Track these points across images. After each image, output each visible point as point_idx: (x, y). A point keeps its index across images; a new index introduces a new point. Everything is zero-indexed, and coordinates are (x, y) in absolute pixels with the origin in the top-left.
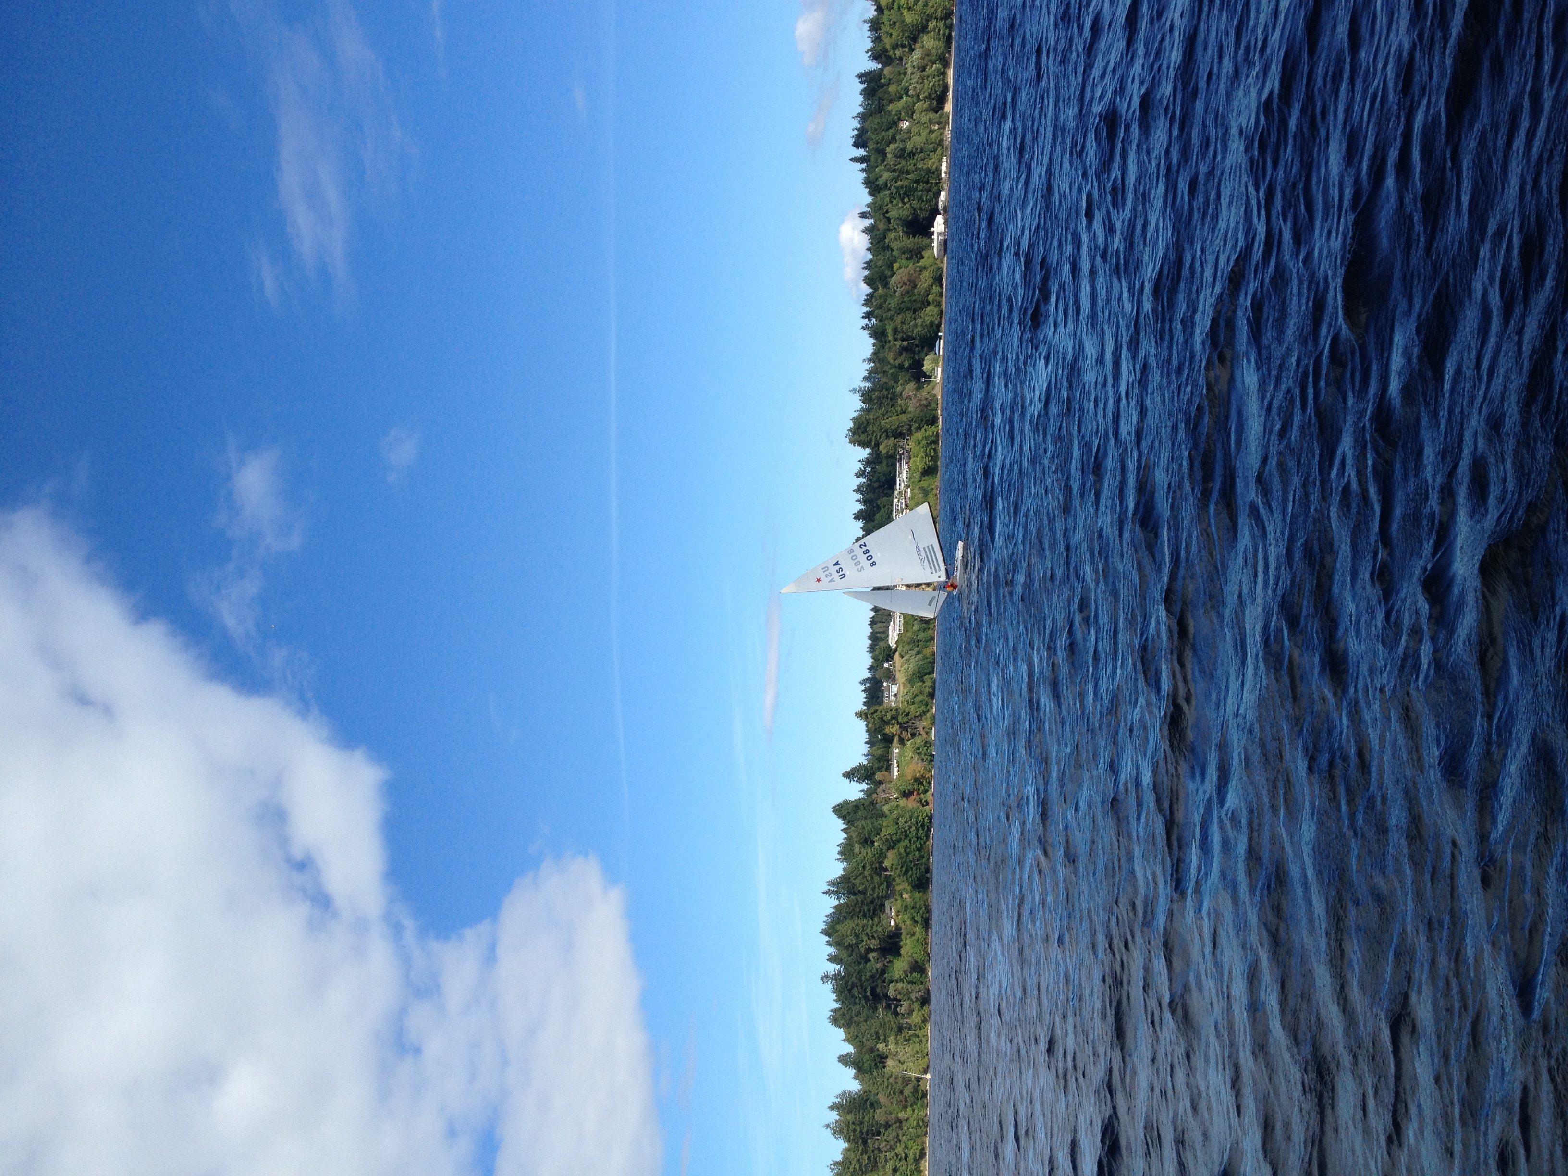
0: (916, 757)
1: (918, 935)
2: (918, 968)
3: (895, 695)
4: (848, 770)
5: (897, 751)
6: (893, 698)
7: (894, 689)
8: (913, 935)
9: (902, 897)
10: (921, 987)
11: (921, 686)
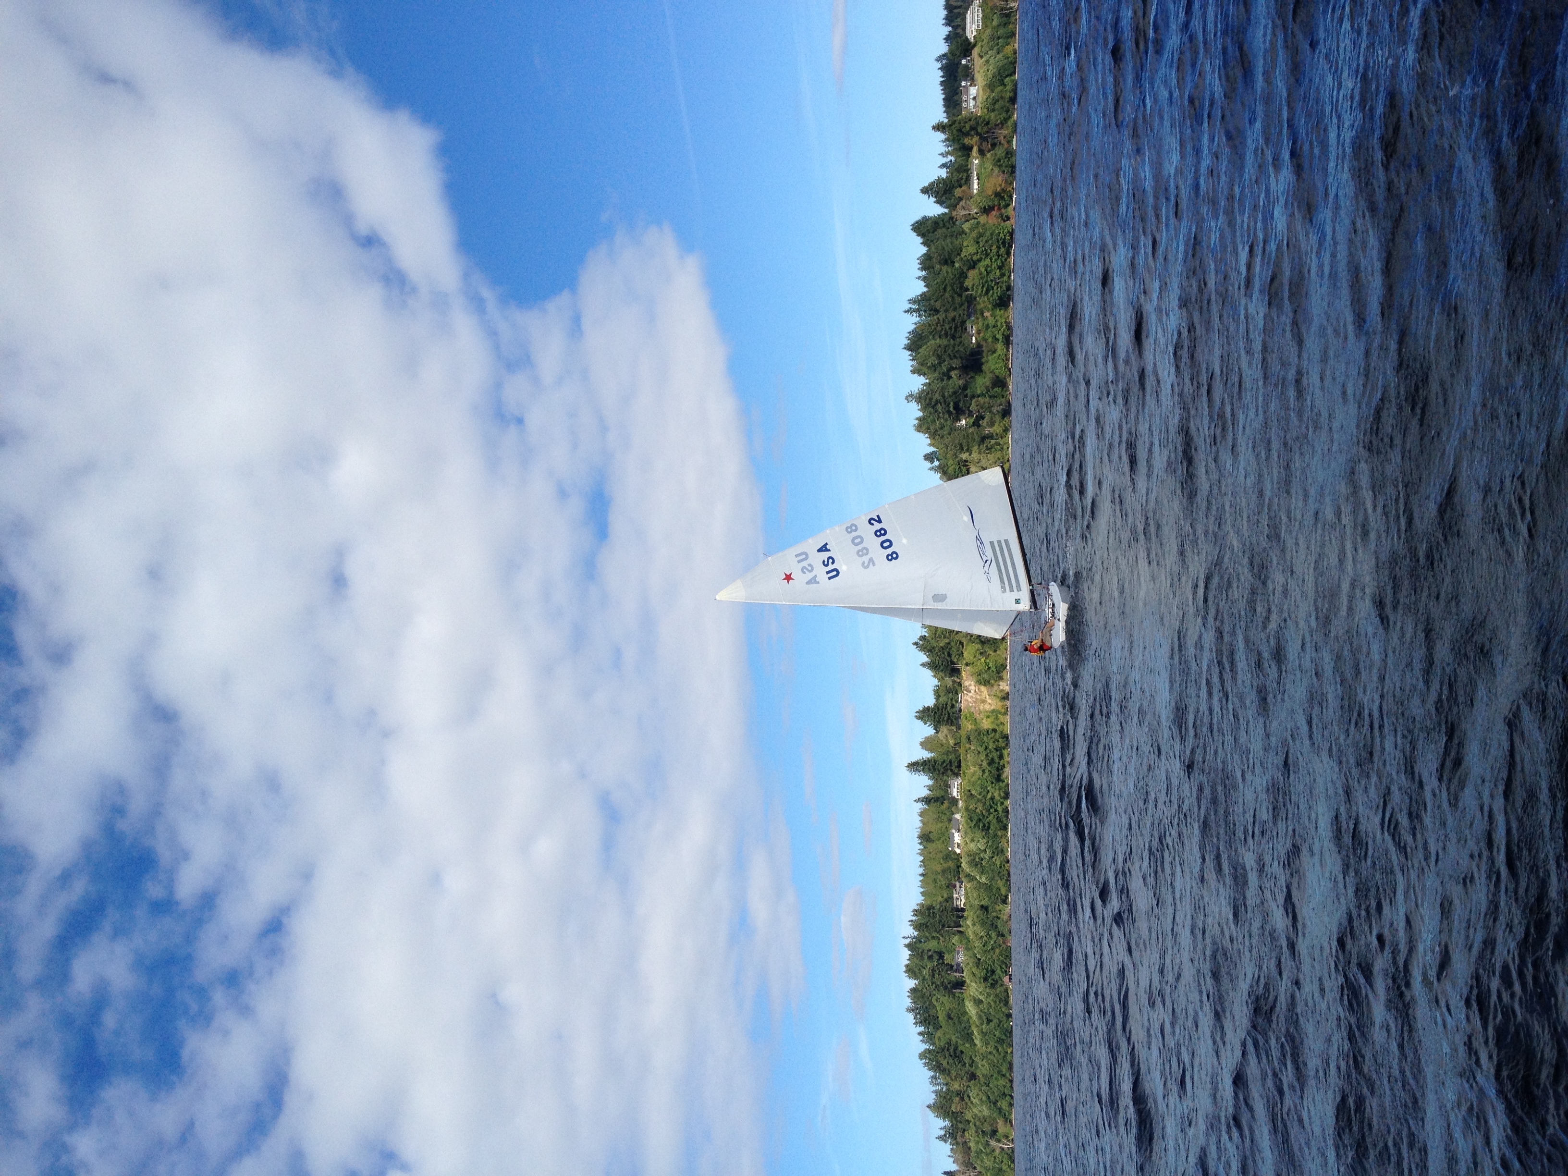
0: (996, 170)
1: (999, 352)
2: (1000, 383)
3: (974, 98)
4: (927, 185)
5: (976, 162)
6: (972, 103)
7: (973, 91)
8: (994, 352)
9: (983, 316)
10: (1003, 400)
11: (1001, 91)
